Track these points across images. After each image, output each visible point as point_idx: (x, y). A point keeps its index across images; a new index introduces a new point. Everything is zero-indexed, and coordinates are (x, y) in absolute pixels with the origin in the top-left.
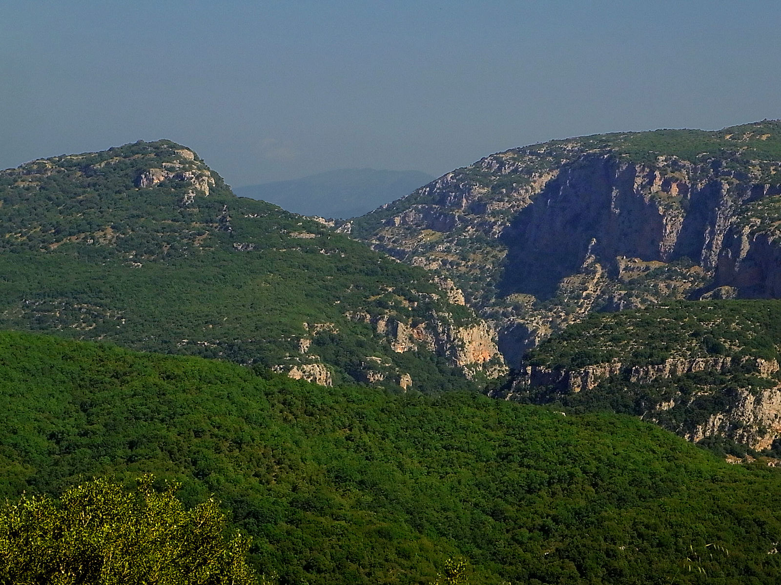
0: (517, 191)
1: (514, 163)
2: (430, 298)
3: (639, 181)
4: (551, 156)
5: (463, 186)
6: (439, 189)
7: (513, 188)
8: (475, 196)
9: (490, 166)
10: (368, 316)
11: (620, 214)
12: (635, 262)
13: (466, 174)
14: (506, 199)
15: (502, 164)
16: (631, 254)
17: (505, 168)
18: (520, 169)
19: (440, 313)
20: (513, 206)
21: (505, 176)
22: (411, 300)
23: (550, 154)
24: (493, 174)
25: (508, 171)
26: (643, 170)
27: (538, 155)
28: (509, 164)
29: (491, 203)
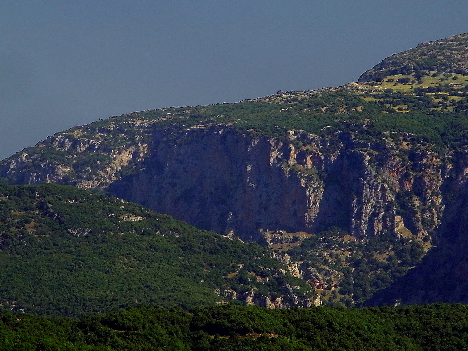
0: (103, 168)
1: (89, 141)
3: (274, 154)
4: (122, 132)
5: (45, 165)
6: (13, 169)
7: (98, 166)
8: (59, 176)
9: (62, 144)
10: (235, 293)
11: (257, 187)
12: (281, 234)
13: (41, 153)
14: (95, 178)
15: (75, 143)
17: (80, 146)
18: (96, 147)
20: (102, 184)
21: (81, 154)
23: (121, 130)
24: (69, 152)
25: (83, 149)
26: (277, 144)
27: (109, 132)
28: (83, 142)
29: (81, 182)
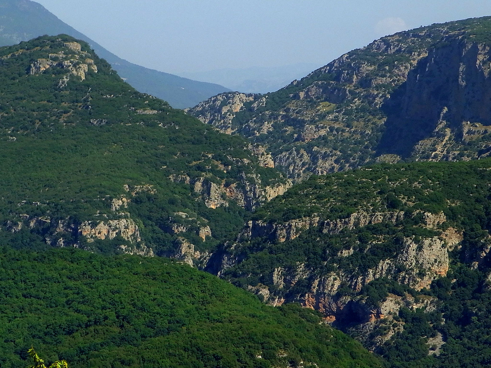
0: (397, 67)
1: (398, 44)
2: (242, 162)
3: (481, 57)
4: (430, 37)
5: (354, 64)
6: (336, 67)
7: (394, 66)
8: (363, 73)
9: (379, 48)
10: (188, 178)
11: (466, 86)
12: (476, 126)
13: (358, 55)
14: (388, 75)
15: (388, 45)
16: (473, 120)
17: (391, 48)
18: (403, 50)
19: (249, 175)
20: (394, 81)
21: (390, 55)
22: (226, 165)
23: (429, 36)
24: (381, 54)
25: (393, 51)
26: (484, 49)
27: (420, 37)
28: (394, 45)
29: (375, 78)
